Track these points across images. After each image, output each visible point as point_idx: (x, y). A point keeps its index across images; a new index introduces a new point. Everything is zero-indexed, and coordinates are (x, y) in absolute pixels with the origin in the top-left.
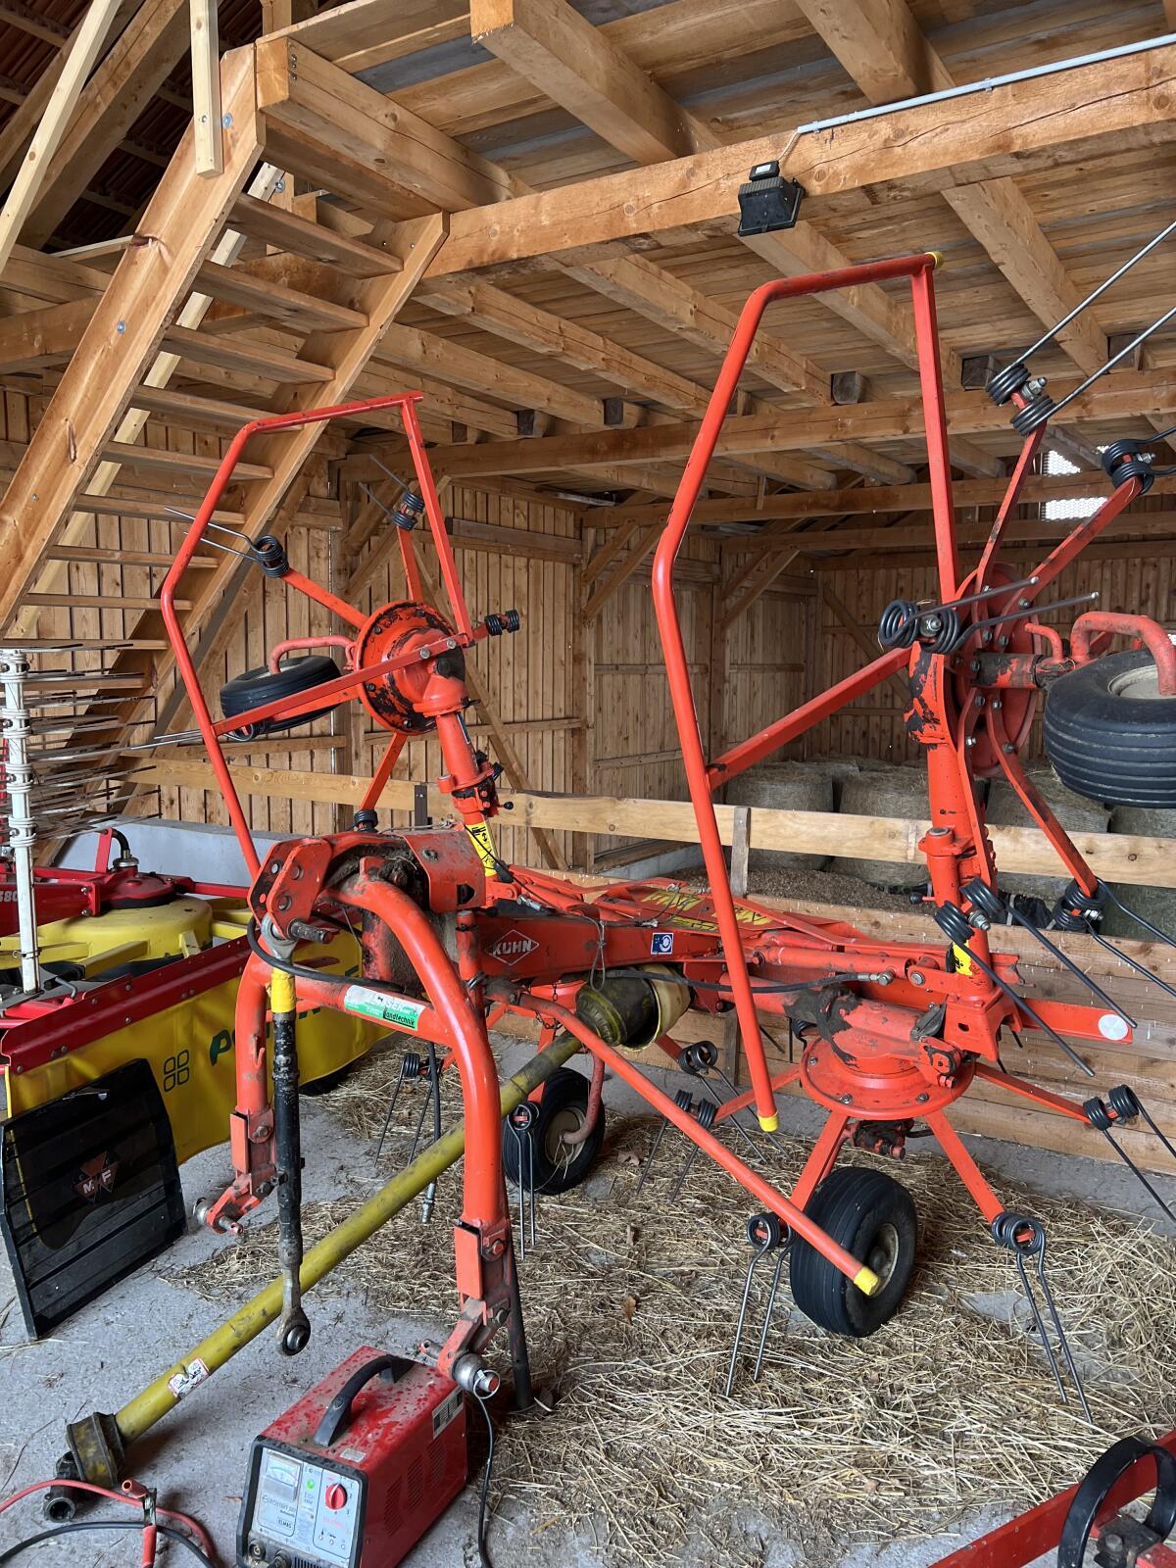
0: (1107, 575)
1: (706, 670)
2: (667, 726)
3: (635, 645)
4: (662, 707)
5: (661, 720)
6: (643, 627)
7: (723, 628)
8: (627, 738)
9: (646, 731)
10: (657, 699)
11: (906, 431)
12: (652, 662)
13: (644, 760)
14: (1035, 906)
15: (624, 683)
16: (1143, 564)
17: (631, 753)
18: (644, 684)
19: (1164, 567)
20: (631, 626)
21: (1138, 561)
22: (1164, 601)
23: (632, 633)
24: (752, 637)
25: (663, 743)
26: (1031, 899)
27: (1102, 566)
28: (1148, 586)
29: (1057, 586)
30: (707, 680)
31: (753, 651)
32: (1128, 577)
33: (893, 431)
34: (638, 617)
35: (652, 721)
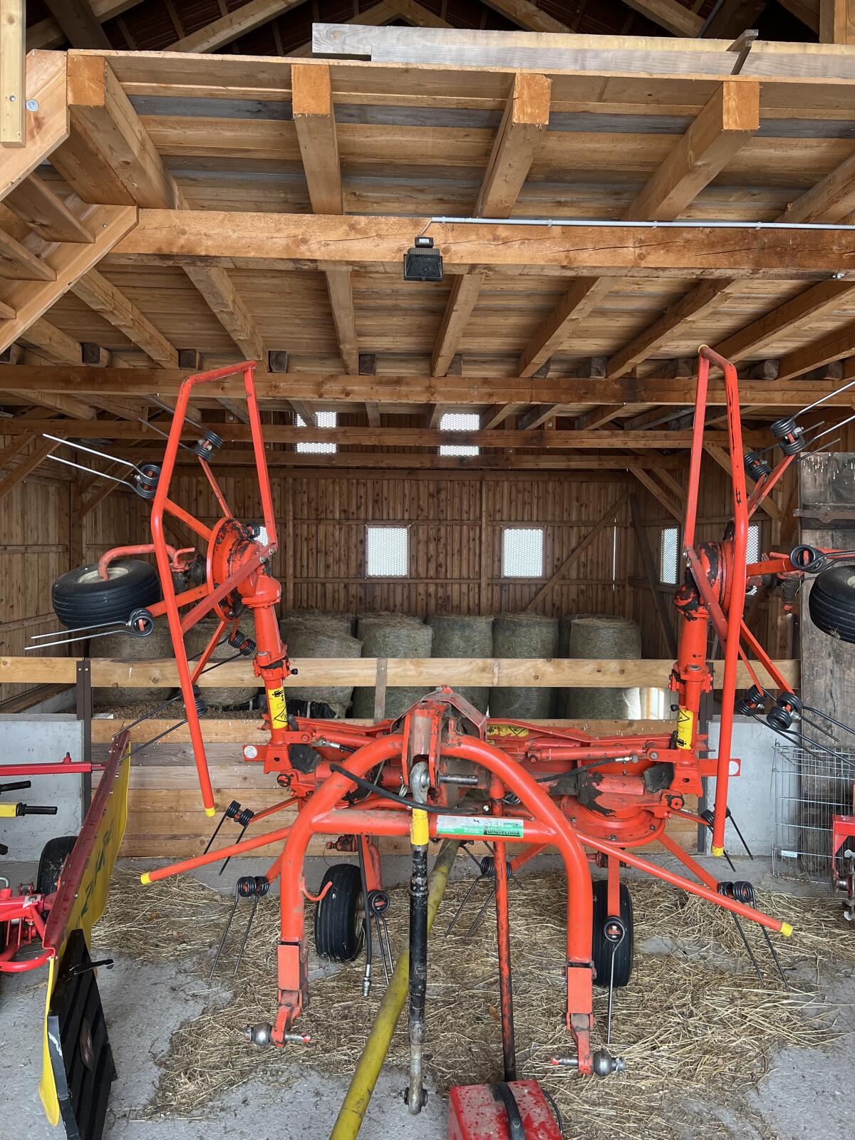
0: (337, 489)
1: (68, 550)
2: (41, 595)
3: (17, 529)
4: (37, 579)
5: (36, 590)
6: (23, 516)
7: (80, 517)
8: (12, 607)
9: (26, 598)
10: (33, 573)
11: (321, 396)
12: (29, 543)
13: (26, 624)
14: (323, 708)
15: (10, 561)
16: (358, 483)
17: (16, 618)
18: (24, 561)
19: (369, 485)
20: (15, 515)
21: (354, 481)
22: (370, 507)
23: (14, 520)
24: (95, 524)
25: (38, 608)
26: (321, 704)
27: (334, 482)
28: (361, 497)
29: (306, 495)
30: (68, 557)
31: (96, 535)
32: (349, 491)
33: (312, 395)
34: (19, 507)
35: (30, 591)
